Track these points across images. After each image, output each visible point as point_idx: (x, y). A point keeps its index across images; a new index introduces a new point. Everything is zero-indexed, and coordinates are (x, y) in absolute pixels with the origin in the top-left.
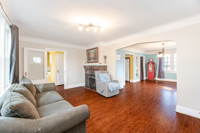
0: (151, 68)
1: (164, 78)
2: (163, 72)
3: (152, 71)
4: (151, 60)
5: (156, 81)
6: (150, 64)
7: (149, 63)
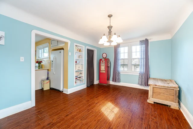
0: (103, 68)
1: (119, 81)
2: (119, 73)
3: (104, 72)
4: (105, 56)
5: (111, 87)
6: (103, 62)
7: (101, 60)
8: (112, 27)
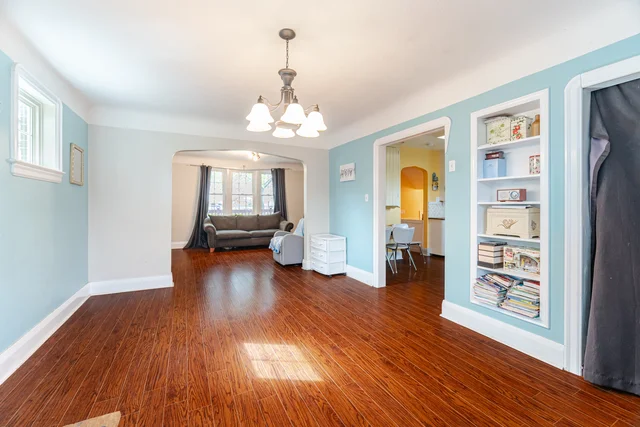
8: (293, 74)
